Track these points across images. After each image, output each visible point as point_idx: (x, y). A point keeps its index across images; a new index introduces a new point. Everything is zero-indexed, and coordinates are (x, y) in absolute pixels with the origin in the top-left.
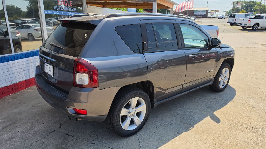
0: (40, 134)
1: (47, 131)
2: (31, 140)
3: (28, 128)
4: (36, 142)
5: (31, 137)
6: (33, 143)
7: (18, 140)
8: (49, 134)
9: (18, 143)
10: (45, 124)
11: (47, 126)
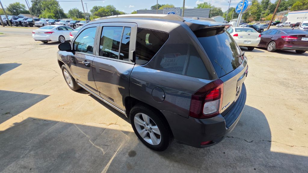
0: (238, 145)
1: (230, 141)
2: (249, 146)
3: (242, 165)
4: (246, 141)
5: (247, 148)
6: (249, 142)
7: (260, 158)
8: (231, 138)
9: (261, 154)
10: (223, 152)
11: (223, 147)
